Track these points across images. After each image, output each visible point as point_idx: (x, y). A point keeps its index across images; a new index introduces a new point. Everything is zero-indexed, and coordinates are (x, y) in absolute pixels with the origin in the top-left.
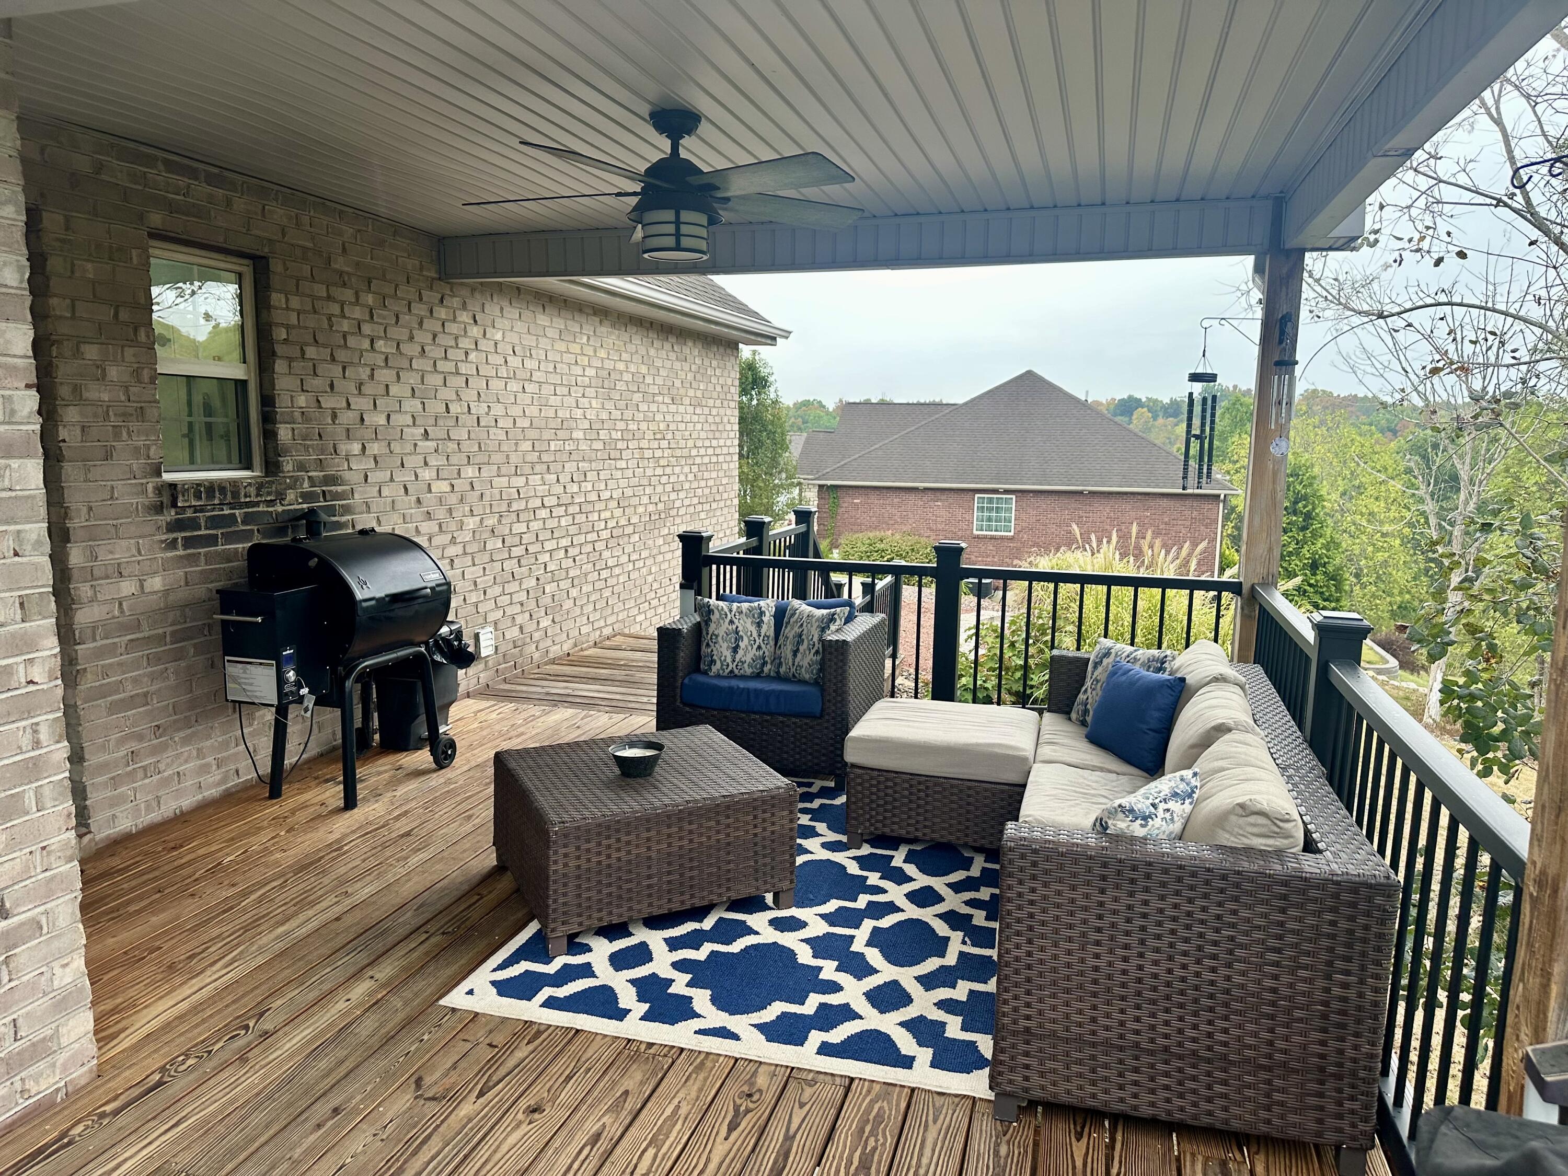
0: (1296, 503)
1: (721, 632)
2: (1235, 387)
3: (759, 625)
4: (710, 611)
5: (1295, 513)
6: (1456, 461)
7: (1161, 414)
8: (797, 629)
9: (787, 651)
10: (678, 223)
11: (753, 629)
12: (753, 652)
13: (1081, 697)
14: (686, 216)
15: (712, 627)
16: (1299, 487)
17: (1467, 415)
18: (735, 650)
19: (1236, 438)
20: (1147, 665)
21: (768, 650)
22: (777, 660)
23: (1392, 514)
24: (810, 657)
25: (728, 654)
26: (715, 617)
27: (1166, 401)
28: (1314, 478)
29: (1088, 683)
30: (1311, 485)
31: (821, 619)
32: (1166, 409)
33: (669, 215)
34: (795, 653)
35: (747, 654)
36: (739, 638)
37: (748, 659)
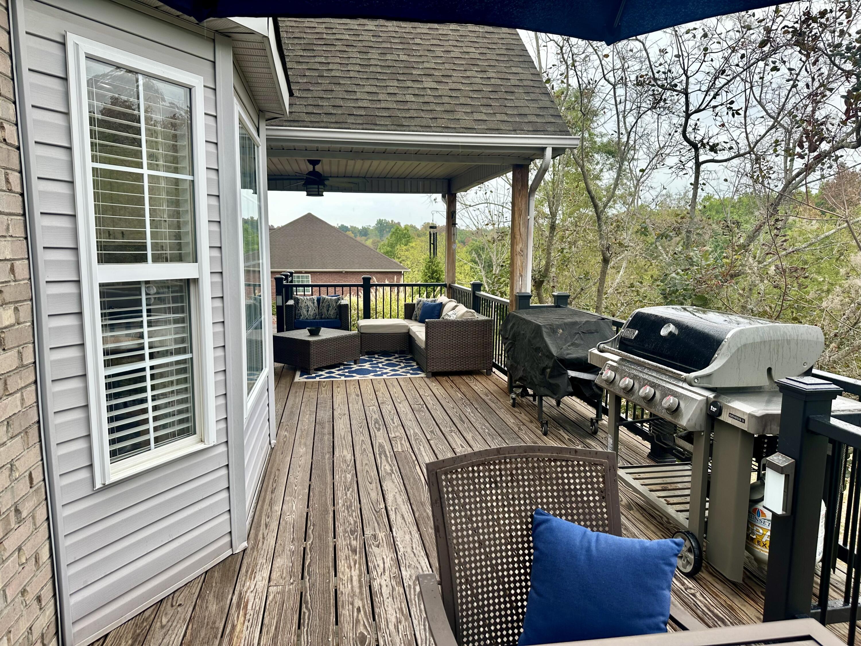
0: (432, 274)
1: (303, 306)
2: (392, 221)
3: (314, 303)
4: (298, 300)
5: (432, 278)
6: (491, 254)
7: (358, 235)
8: (327, 303)
9: (325, 310)
10: (318, 188)
11: (312, 305)
12: (313, 312)
13: (415, 313)
14: (320, 187)
15: (300, 305)
16: (434, 267)
17: (496, 237)
18: (308, 311)
19: (398, 247)
20: (432, 301)
21: (317, 311)
22: (321, 314)
23: (467, 280)
24: (333, 311)
25: (306, 313)
26: (300, 301)
27: (360, 228)
28: (439, 263)
29: (416, 309)
30: (438, 266)
31: (335, 299)
32: (361, 233)
33: (316, 186)
34: (328, 311)
35: (311, 312)
36: (308, 308)
37: (312, 314)
